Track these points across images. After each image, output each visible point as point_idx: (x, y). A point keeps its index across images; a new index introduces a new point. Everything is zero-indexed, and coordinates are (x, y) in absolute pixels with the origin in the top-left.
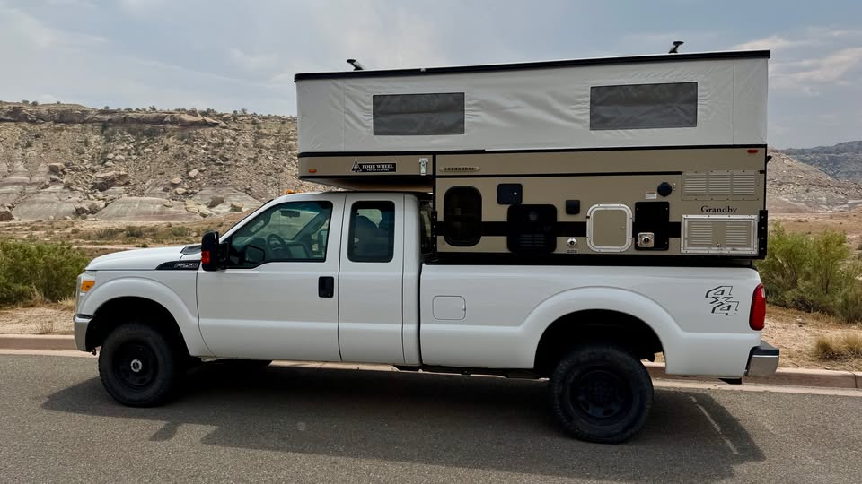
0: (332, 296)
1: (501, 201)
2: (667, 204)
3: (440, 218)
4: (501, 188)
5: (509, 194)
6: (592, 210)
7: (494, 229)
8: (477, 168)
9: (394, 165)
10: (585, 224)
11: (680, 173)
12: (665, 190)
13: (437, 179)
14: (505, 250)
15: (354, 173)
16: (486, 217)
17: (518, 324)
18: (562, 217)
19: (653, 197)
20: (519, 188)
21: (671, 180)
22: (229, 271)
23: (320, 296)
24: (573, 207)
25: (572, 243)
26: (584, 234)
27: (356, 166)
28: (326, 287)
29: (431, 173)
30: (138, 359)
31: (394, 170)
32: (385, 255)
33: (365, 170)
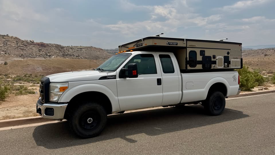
0: (161, 85)
1: (201, 55)
2: (229, 57)
3: (188, 60)
4: (201, 51)
5: (202, 53)
6: (217, 58)
7: (199, 63)
8: (196, 45)
9: (177, 43)
10: (216, 61)
11: (230, 49)
12: (228, 53)
13: (187, 48)
14: (201, 68)
15: (167, 45)
16: (198, 59)
17: (204, 88)
18: (213, 60)
19: (226, 55)
20: (204, 51)
21: (229, 51)
22: (128, 79)
23: (158, 85)
24: (214, 57)
25: (214, 66)
26: (216, 64)
27: (168, 43)
28: (159, 82)
29: (186, 46)
30: (91, 118)
31: (177, 45)
32: (172, 71)
33: (170, 44)
